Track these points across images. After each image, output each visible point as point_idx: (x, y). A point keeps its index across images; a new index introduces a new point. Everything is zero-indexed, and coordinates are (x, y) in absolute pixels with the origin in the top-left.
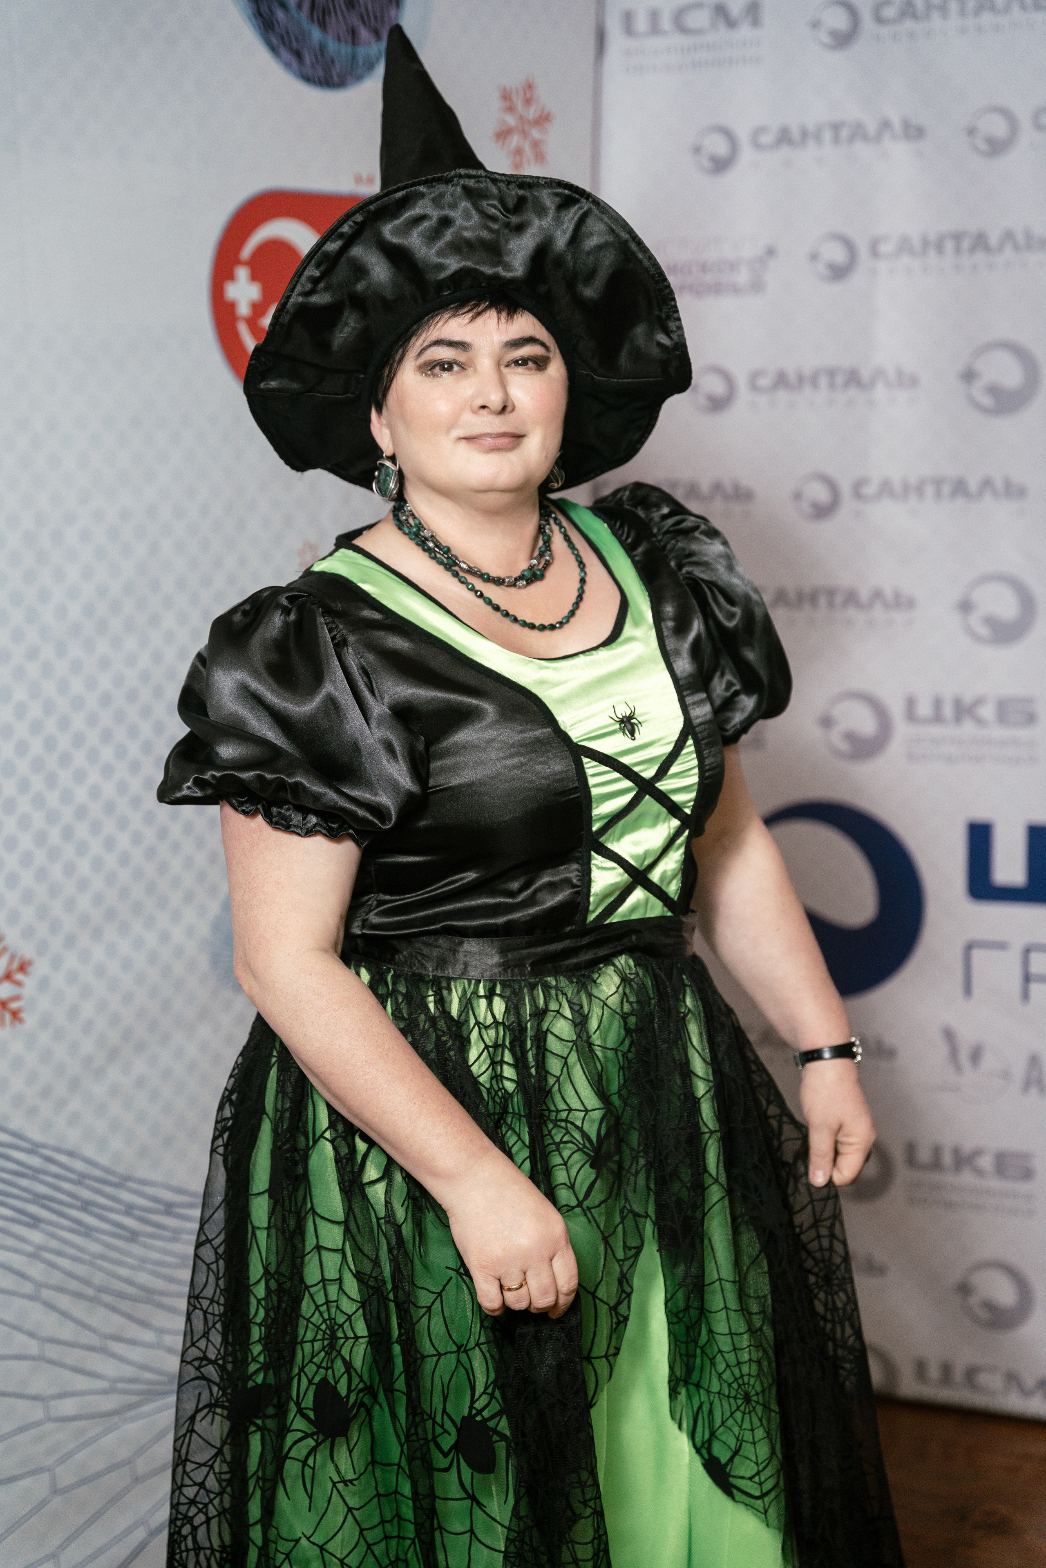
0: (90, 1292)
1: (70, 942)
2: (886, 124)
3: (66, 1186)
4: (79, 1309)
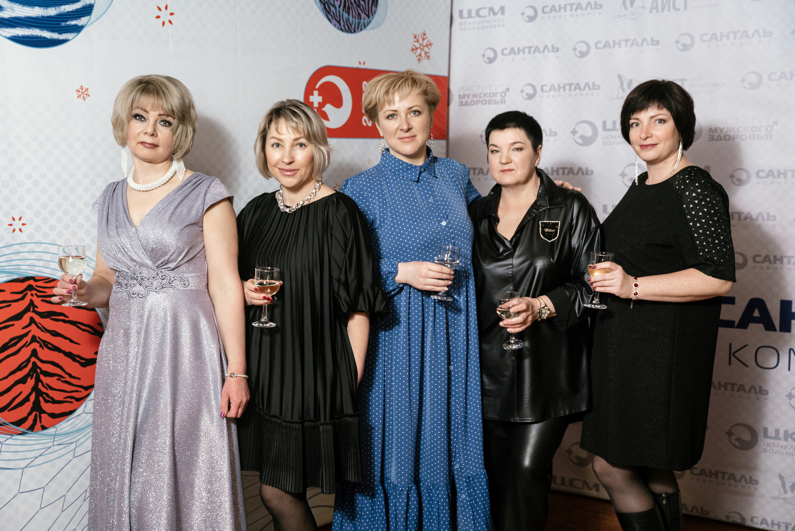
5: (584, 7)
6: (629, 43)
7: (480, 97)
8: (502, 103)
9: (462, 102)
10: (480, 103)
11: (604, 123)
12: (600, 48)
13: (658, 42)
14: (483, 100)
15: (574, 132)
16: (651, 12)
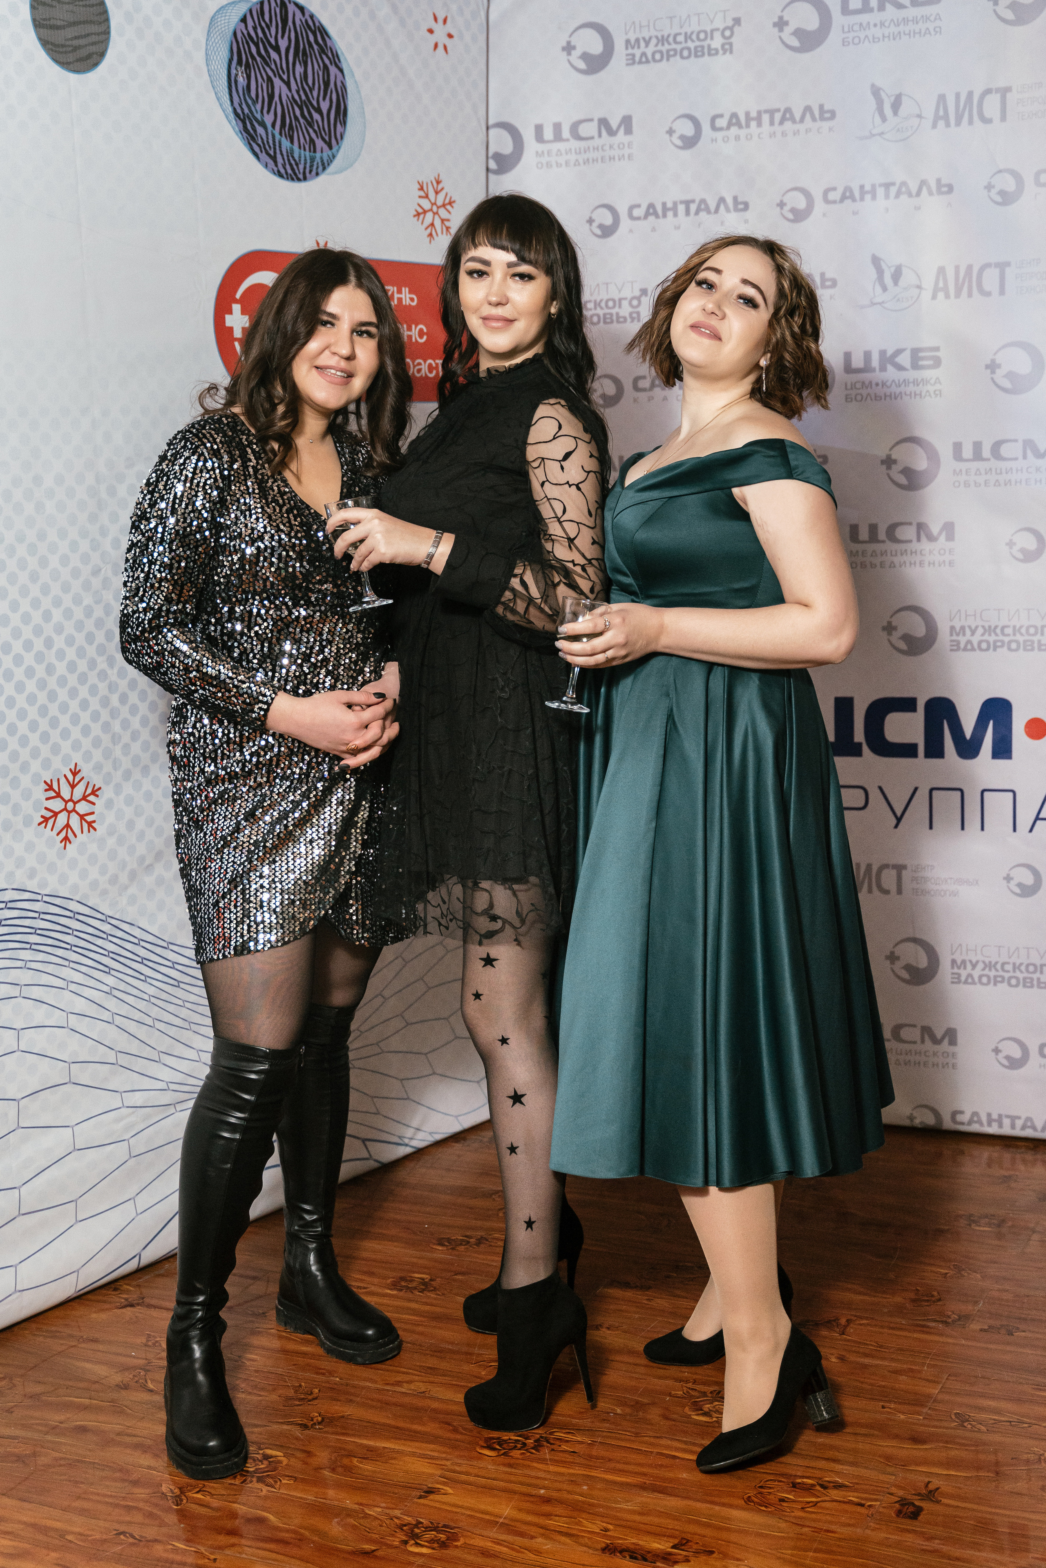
0: (149, 1021)
1: (127, 775)
2: (722, 200)
3: (129, 946)
4: (141, 1032)
5: (798, 117)
6: (893, 190)
12: (834, 202)
13: (950, 188)
16: (934, 126)
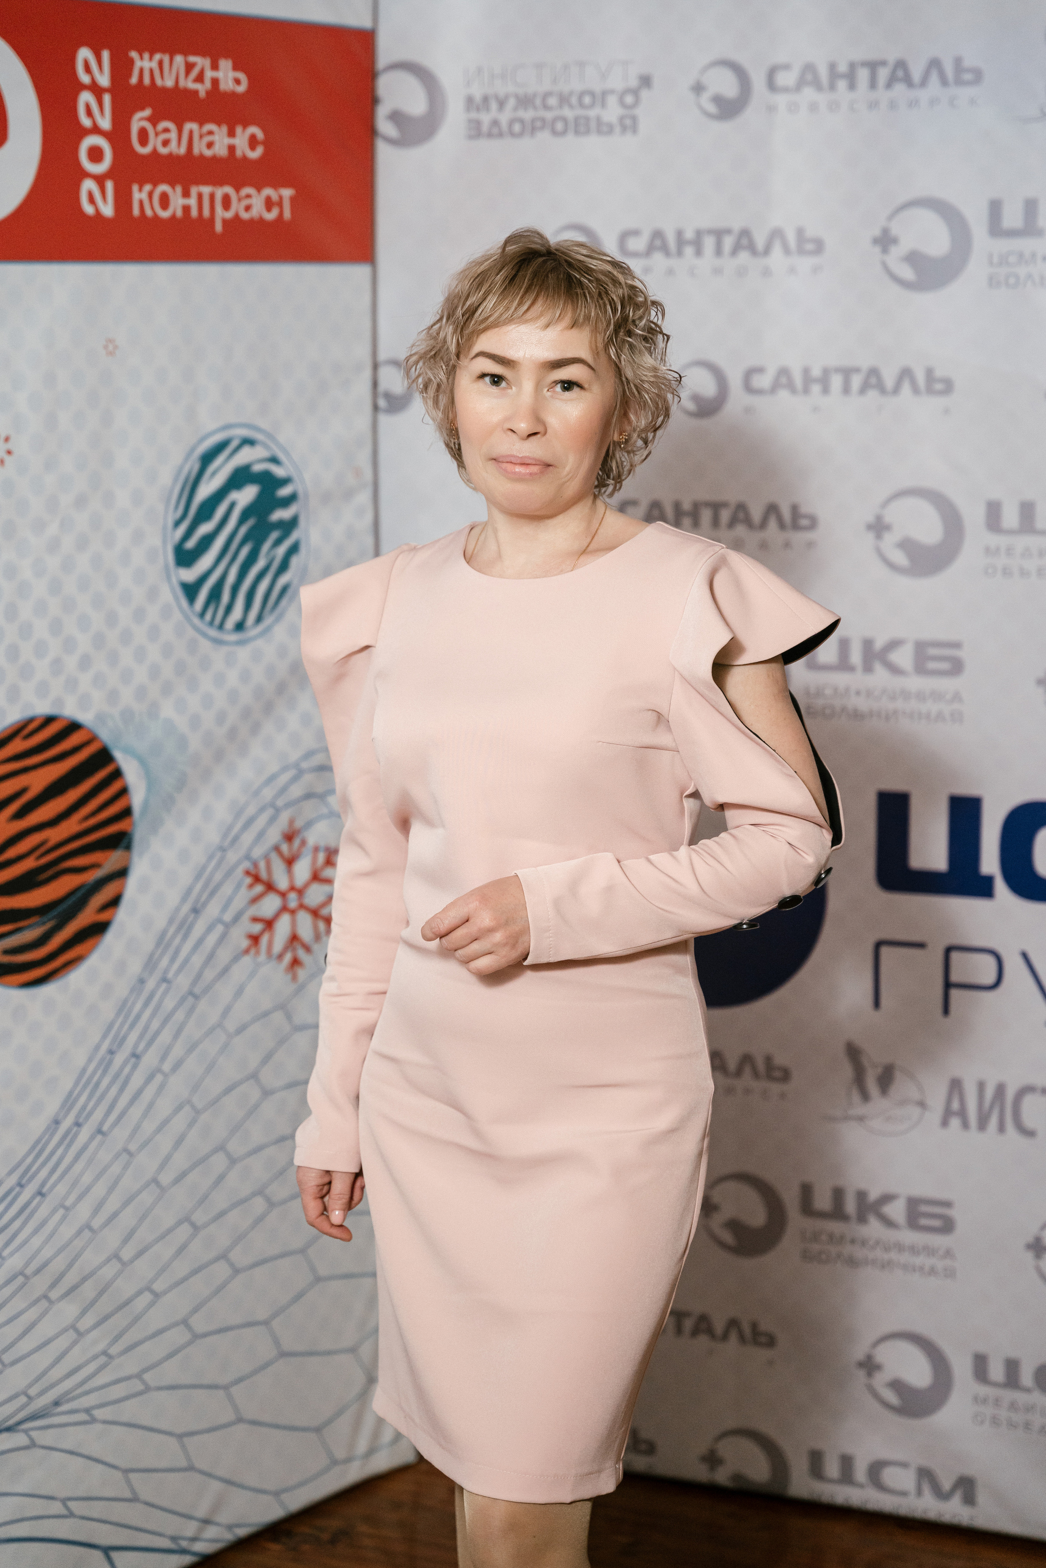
7: (546, 107)
8: (624, 129)
9: (478, 123)
10: (542, 128)
11: (995, 208)
14: (555, 120)
15: (885, 241)
